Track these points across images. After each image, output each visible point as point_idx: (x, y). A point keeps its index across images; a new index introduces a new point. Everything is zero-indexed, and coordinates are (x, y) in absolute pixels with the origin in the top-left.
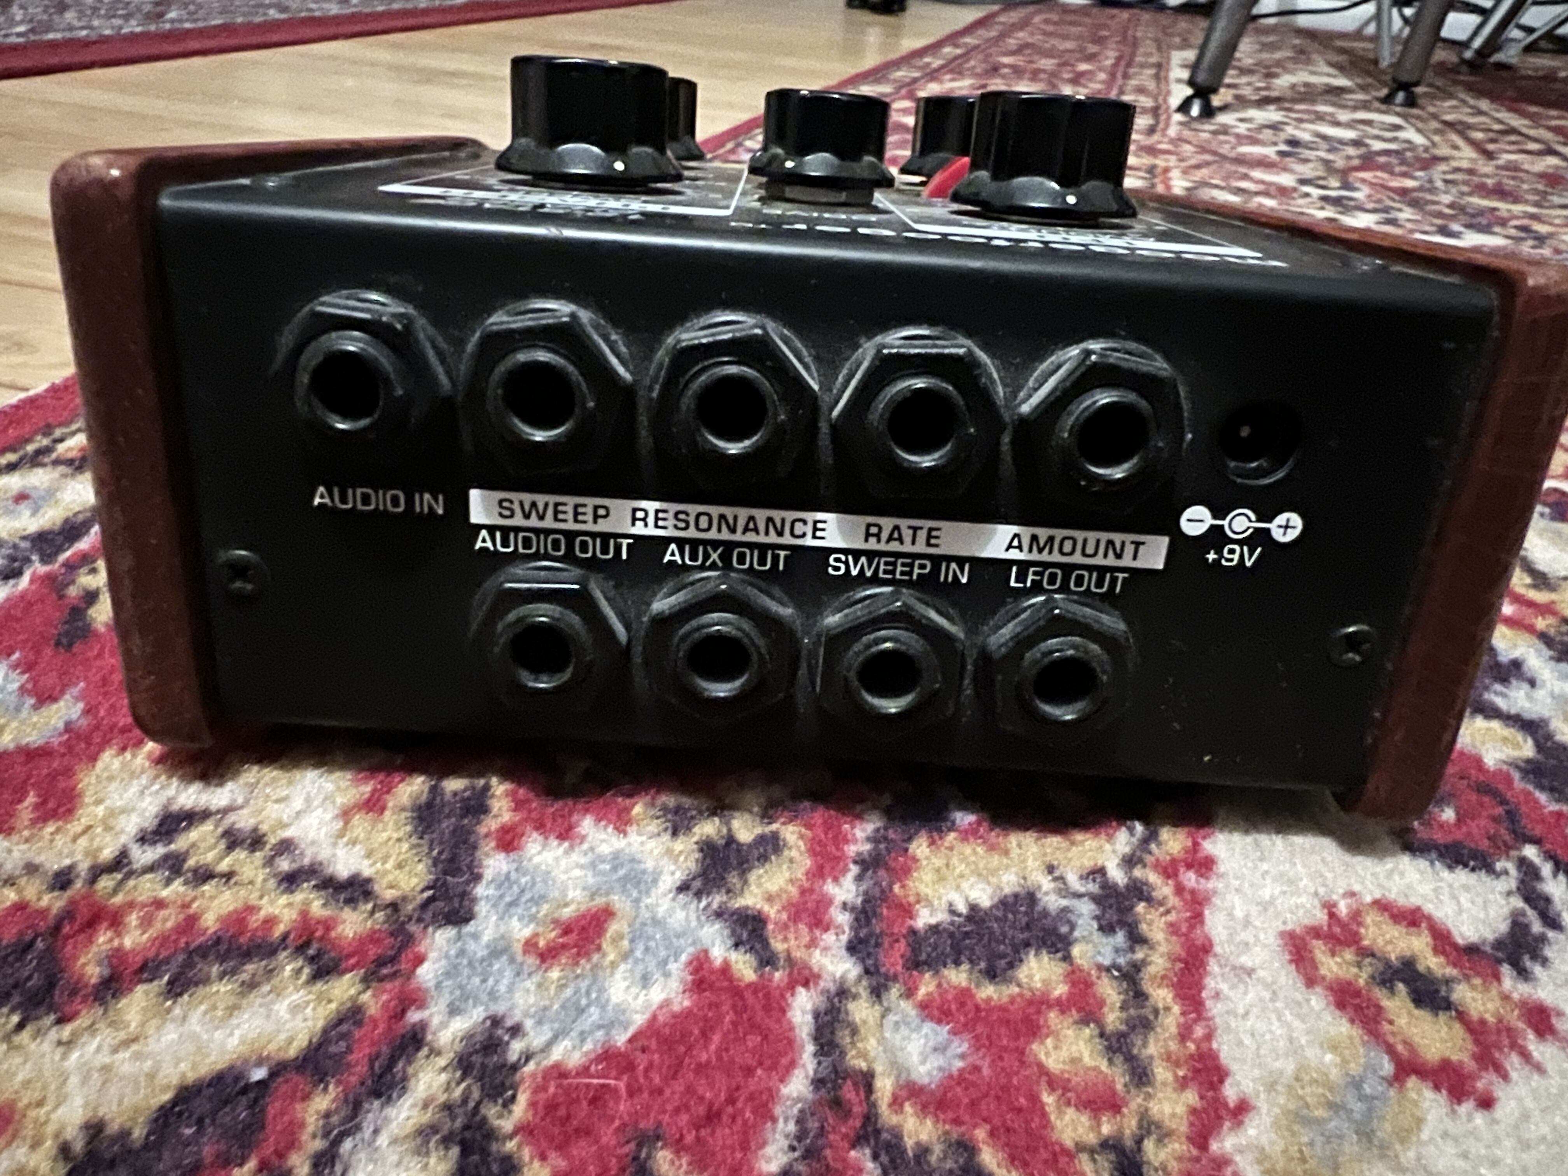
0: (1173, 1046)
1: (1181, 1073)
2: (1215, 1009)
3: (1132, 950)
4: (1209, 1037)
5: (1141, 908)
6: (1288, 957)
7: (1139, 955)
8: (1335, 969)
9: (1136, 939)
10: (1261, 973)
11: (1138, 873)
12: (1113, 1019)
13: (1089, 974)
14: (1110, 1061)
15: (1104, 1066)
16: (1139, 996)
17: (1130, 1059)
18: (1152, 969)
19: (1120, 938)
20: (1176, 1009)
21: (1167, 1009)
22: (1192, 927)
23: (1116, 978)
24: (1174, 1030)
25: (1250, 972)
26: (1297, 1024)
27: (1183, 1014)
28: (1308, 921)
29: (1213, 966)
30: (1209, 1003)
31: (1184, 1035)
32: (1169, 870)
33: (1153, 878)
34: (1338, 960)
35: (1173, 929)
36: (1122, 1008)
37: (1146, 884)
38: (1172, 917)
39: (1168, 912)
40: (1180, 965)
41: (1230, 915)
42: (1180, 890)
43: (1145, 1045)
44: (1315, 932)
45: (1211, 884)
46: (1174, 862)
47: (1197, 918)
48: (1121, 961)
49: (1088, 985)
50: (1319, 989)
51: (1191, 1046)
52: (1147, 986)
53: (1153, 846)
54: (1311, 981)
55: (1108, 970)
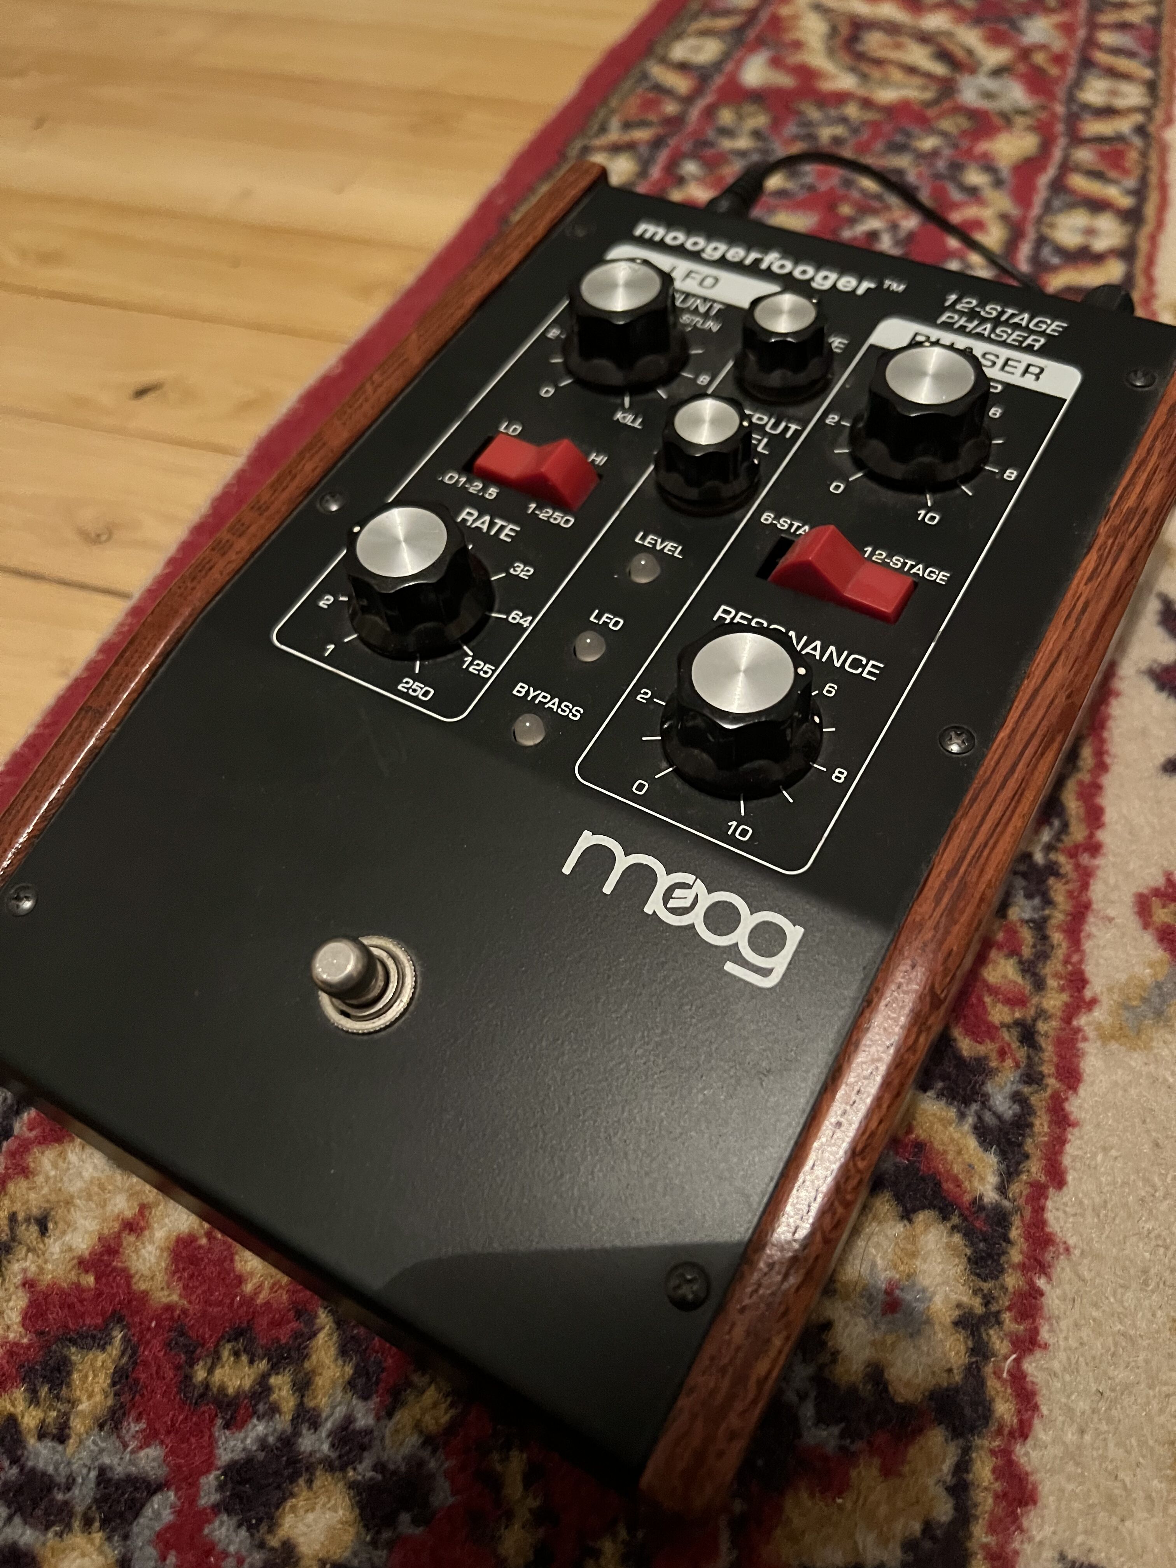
0: (1059, 967)
1: (1062, 982)
2: (1088, 946)
3: (1043, 909)
4: (1081, 961)
5: (1051, 881)
6: (1136, 910)
7: (1047, 912)
8: (1163, 916)
9: (1048, 902)
10: (1117, 920)
11: (1053, 856)
12: (1027, 952)
13: (1015, 925)
14: (1023, 976)
15: (1020, 980)
16: (1045, 938)
17: (1034, 974)
18: (1053, 922)
19: (1037, 901)
20: (1065, 945)
21: (1060, 945)
22: (1081, 892)
23: (1031, 928)
24: (1061, 957)
25: (1111, 920)
26: (1132, 952)
27: (1068, 948)
28: (1153, 884)
29: (1091, 919)
30: (1083, 940)
31: (1066, 962)
32: (1073, 854)
33: (1062, 859)
34: (1166, 910)
35: (1070, 894)
36: (1034, 946)
37: (1056, 863)
38: (1070, 887)
39: (1067, 883)
40: (1069, 918)
41: (1106, 883)
42: (1078, 866)
43: (1044, 968)
44: (1156, 892)
45: (1097, 862)
46: (1077, 847)
47: (1085, 886)
48: (1036, 916)
49: (1016, 932)
50: (1150, 931)
51: (1070, 967)
52: (1049, 932)
53: (1064, 837)
54: (1146, 926)
55: (1027, 922)
